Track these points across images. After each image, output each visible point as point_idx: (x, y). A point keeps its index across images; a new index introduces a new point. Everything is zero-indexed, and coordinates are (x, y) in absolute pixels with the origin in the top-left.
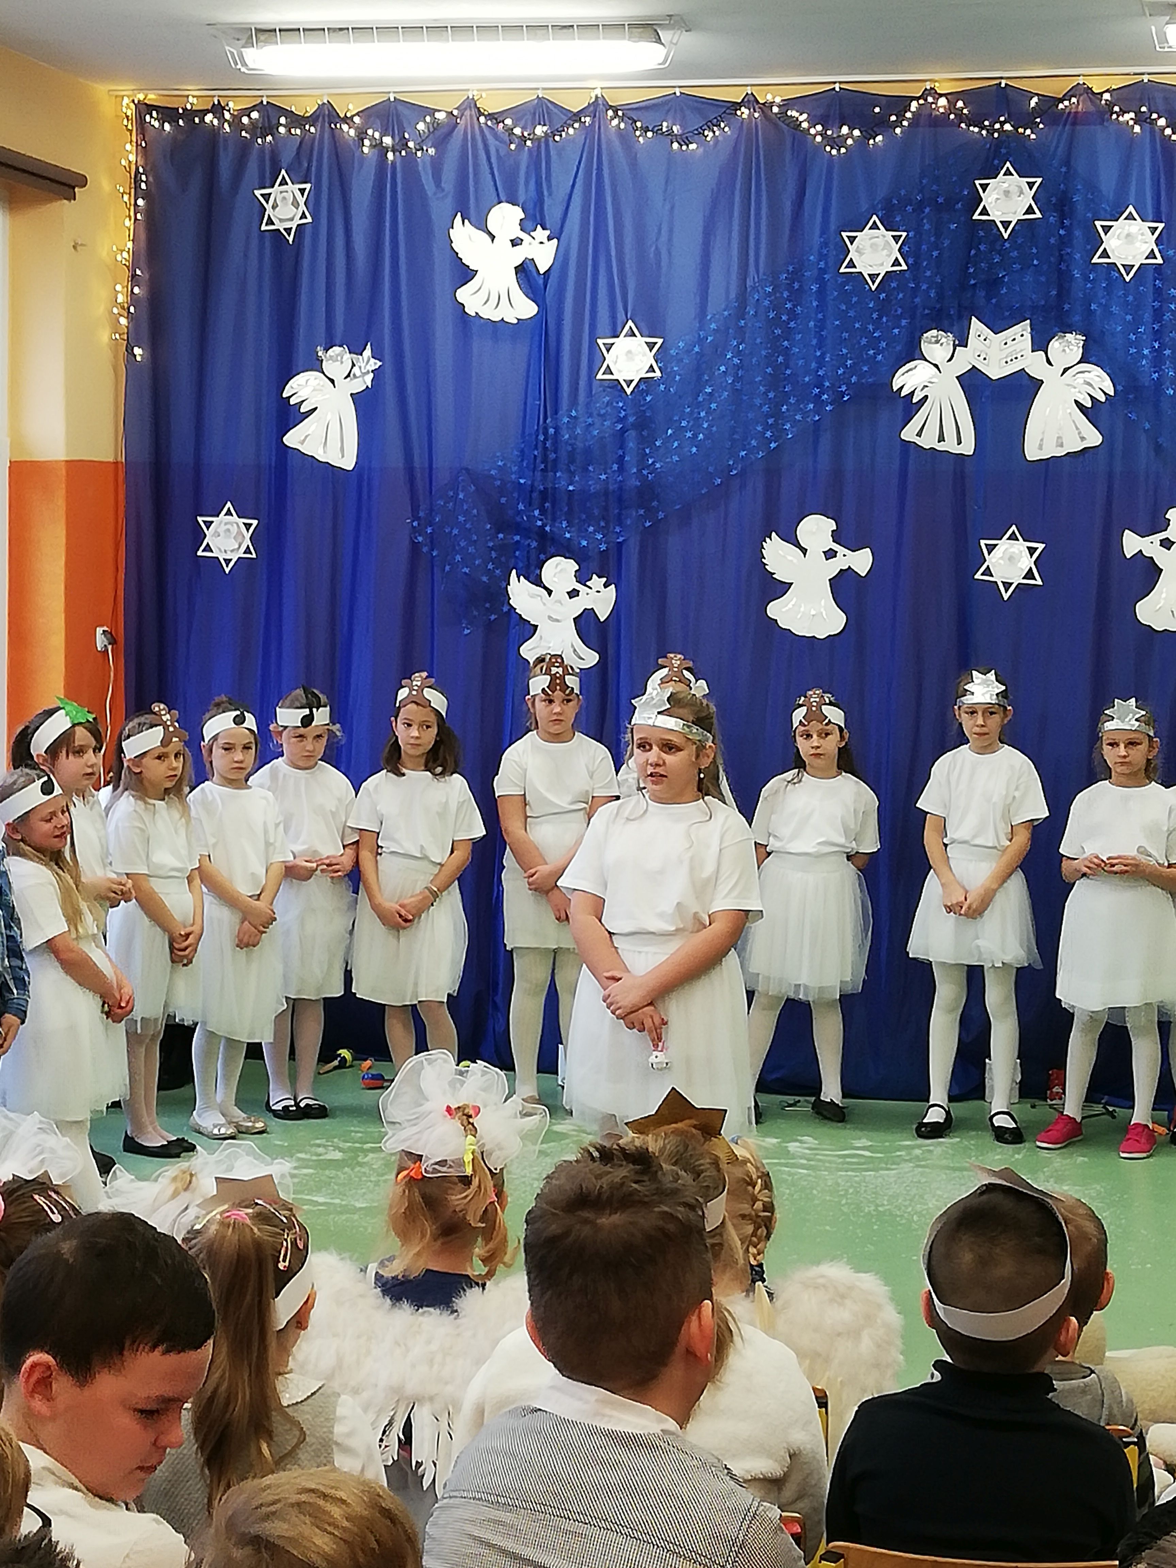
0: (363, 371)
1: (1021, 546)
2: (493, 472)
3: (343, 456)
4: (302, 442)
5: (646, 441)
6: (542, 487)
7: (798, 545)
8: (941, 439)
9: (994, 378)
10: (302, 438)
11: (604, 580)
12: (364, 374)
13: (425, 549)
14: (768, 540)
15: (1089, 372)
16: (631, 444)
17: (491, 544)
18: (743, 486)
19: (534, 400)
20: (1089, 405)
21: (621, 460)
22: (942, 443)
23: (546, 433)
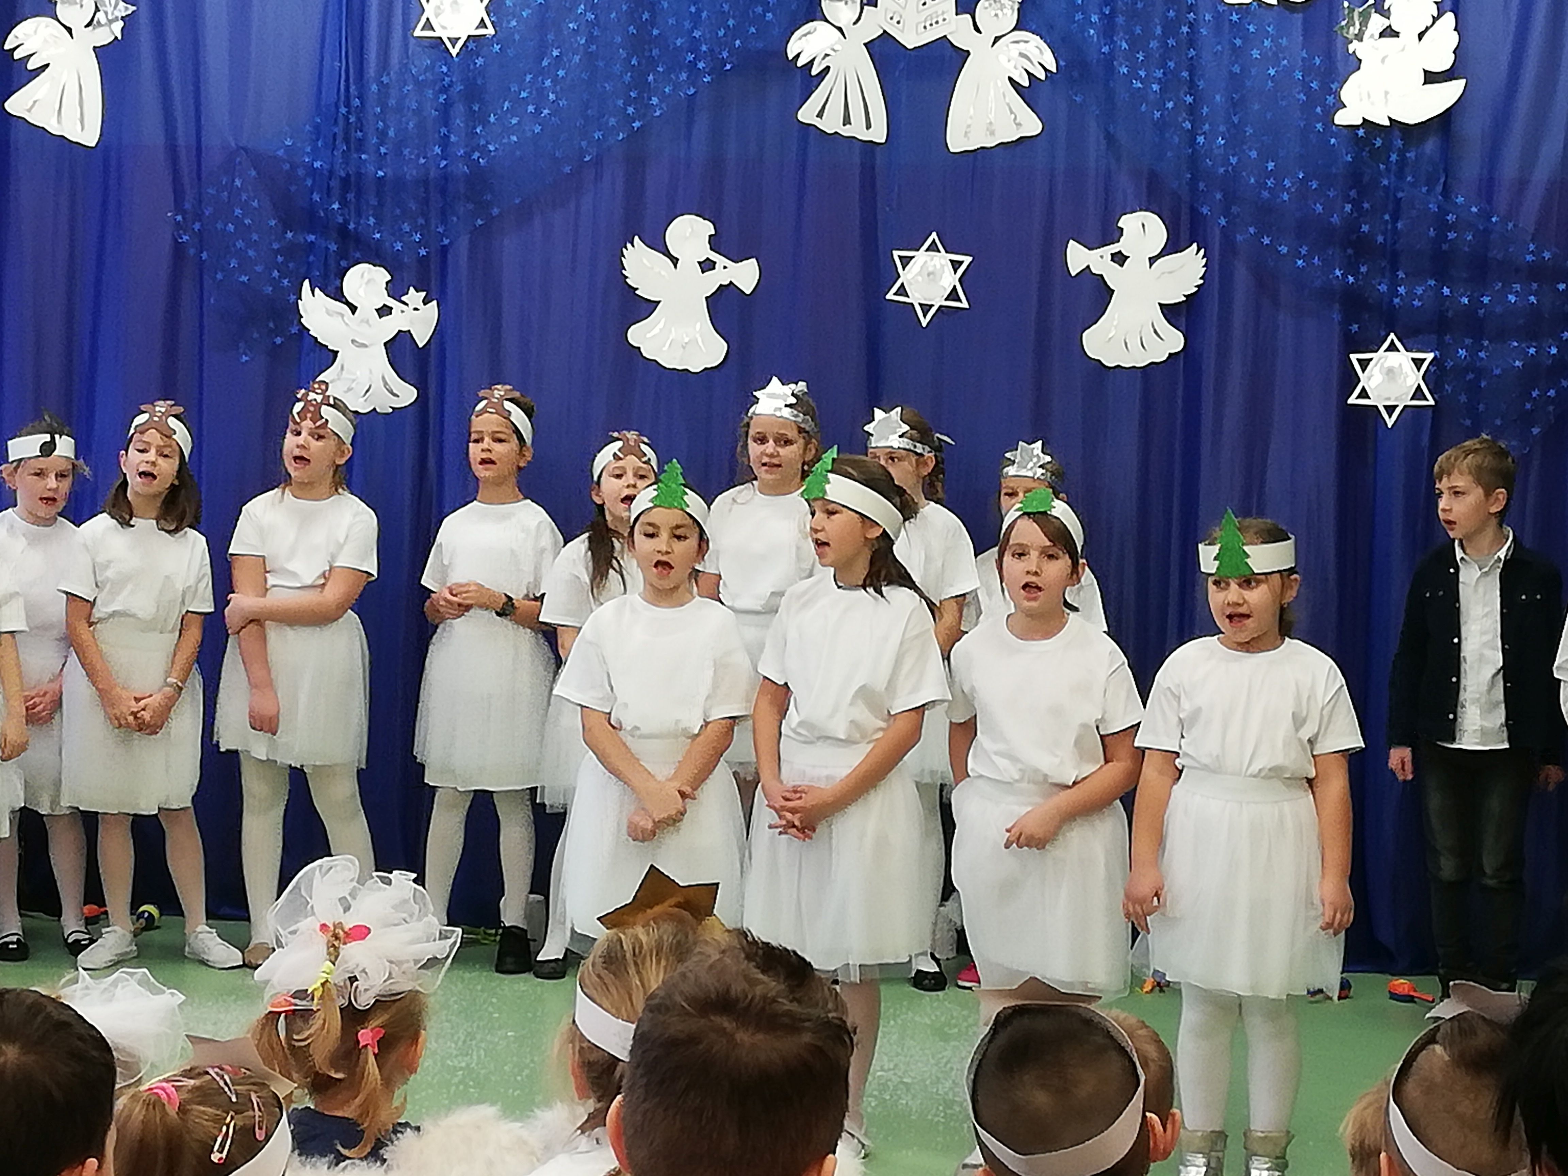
0: (110, 17)
1: (943, 259)
2: (281, 153)
3: (83, 129)
4: (29, 111)
5: (476, 118)
6: (343, 174)
7: (667, 254)
8: (847, 121)
9: (910, 47)
10: (31, 103)
11: (424, 294)
12: (110, 22)
13: (192, 251)
14: (629, 245)
15: (1027, 42)
16: (458, 121)
17: (275, 246)
18: (598, 177)
19: (333, 60)
20: (1026, 83)
21: (445, 142)
22: (848, 126)
23: (348, 105)
